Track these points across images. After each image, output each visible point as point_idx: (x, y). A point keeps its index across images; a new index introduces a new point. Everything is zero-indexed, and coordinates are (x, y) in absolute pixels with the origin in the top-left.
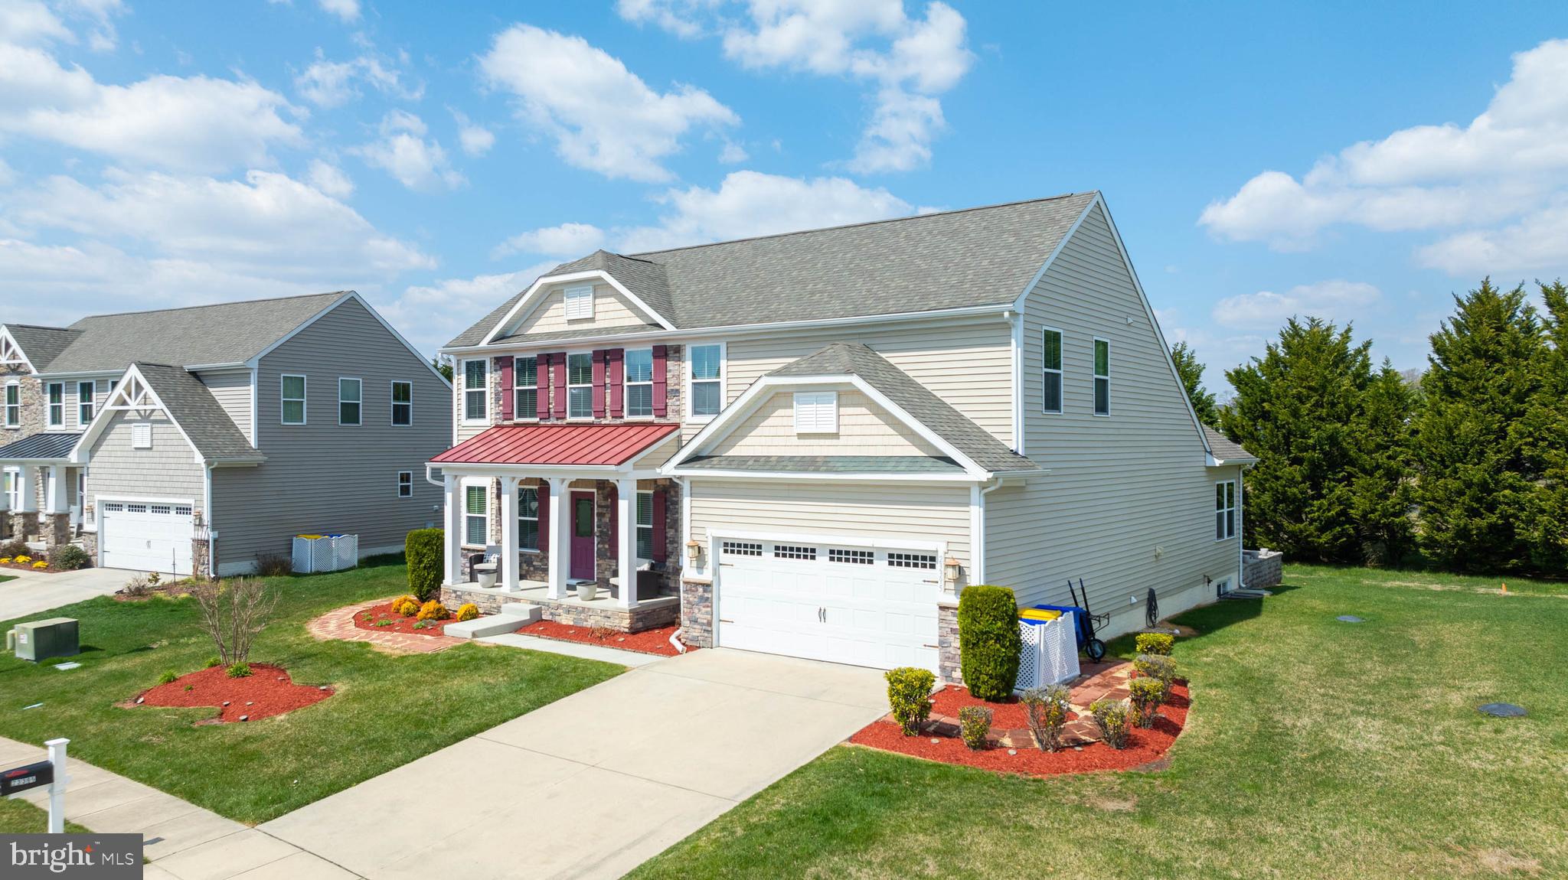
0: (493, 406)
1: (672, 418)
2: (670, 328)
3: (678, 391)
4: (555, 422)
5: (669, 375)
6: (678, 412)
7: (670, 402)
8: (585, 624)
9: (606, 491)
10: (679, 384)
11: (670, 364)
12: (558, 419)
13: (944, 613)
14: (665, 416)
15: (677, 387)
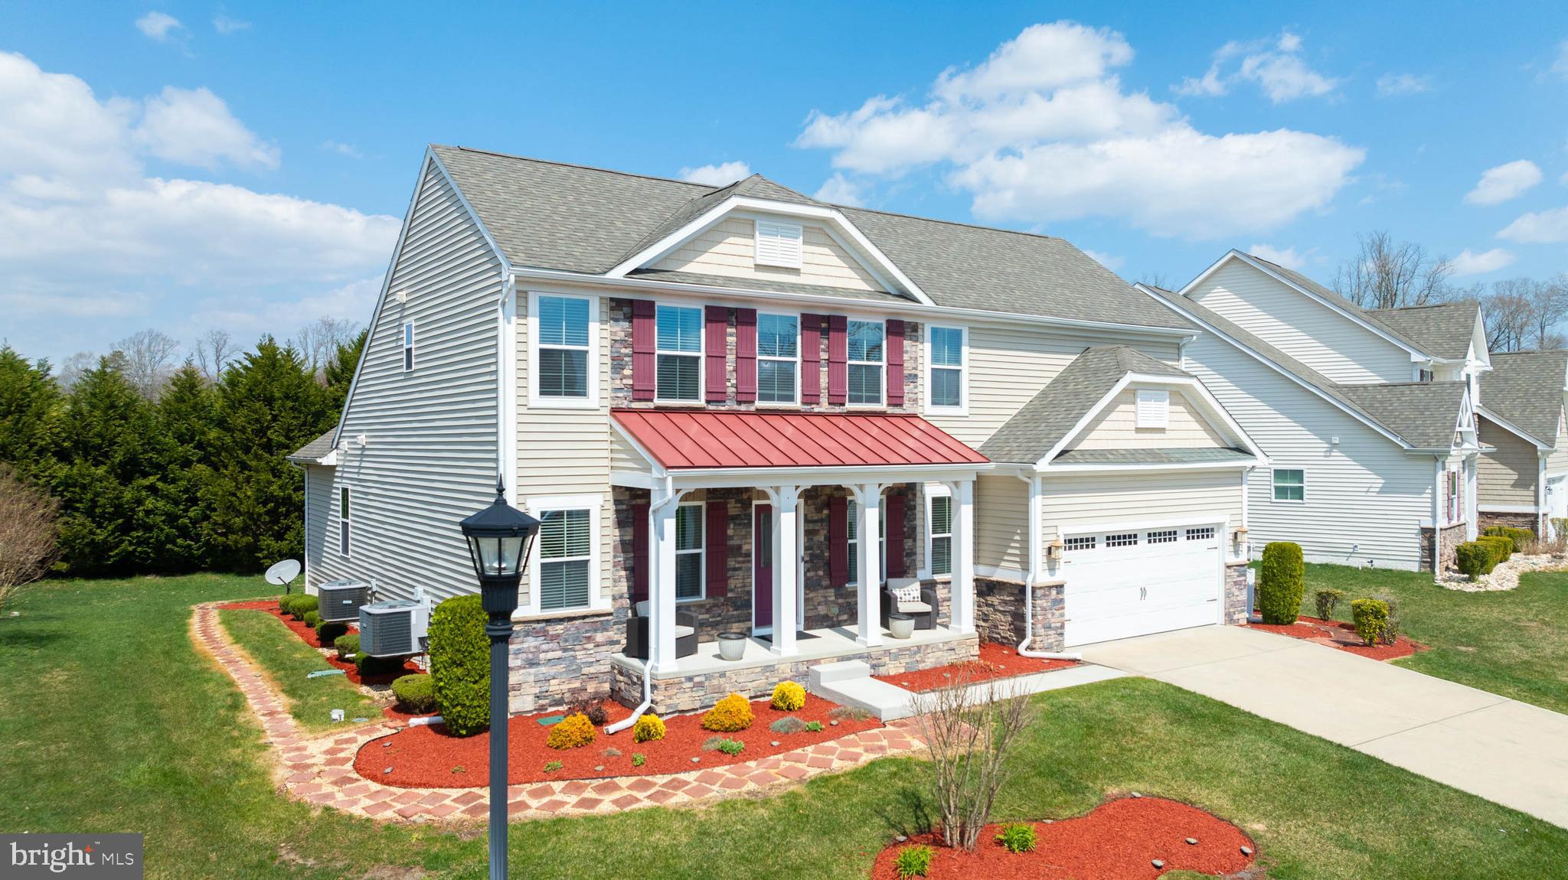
0: (607, 377)
1: (908, 408)
2: (927, 302)
3: (916, 376)
4: (736, 407)
5: (906, 357)
6: (915, 400)
7: (906, 389)
8: (921, 667)
9: (819, 501)
10: (915, 369)
11: (907, 343)
12: (739, 403)
13: (1228, 570)
14: (901, 405)
15: (914, 372)
